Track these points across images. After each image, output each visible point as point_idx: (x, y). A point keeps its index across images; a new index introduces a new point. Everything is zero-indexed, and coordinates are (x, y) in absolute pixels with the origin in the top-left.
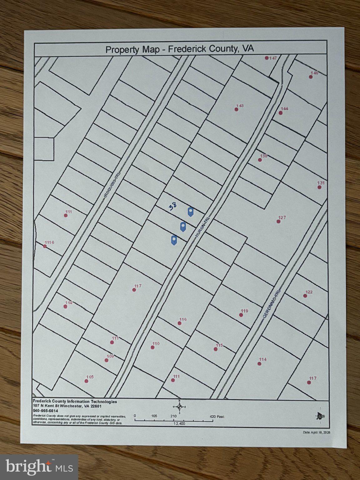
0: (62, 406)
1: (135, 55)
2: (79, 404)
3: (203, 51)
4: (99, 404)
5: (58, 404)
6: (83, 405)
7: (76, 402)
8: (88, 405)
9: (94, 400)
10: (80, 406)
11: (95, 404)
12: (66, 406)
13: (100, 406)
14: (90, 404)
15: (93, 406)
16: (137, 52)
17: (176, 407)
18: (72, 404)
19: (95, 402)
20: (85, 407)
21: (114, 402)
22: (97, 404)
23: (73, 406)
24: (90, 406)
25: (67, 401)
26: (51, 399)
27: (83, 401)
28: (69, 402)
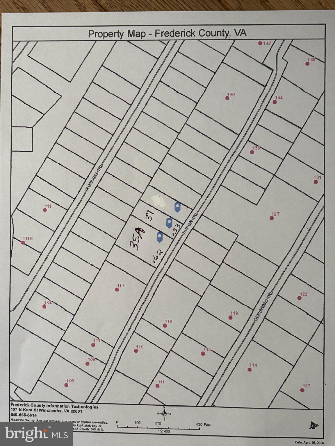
0: (40, 410)
1: (120, 39)
2: (59, 409)
3: (192, 36)
4: (80, 409)
5: (36, 408)
6: (63, 409)
7: (56, 406)
8: (68, 410)
9: (75, 405)
10: (60, 411)
11: (75, 409)
12: (45, 411)
13: (80, 412)
14: (70, 409)
15: (73, 411)
16: (122, 37)
17: (161, 413)
18: (52, 409)
19: (75, 407)
20: (65, 412)
21: (95, 407)
22: (78, 409)
23: (52, 411)
24: (70, 411)
25: (46, 406)
26: (30, 403)
27: (63, 405)
28: (48, 406)
